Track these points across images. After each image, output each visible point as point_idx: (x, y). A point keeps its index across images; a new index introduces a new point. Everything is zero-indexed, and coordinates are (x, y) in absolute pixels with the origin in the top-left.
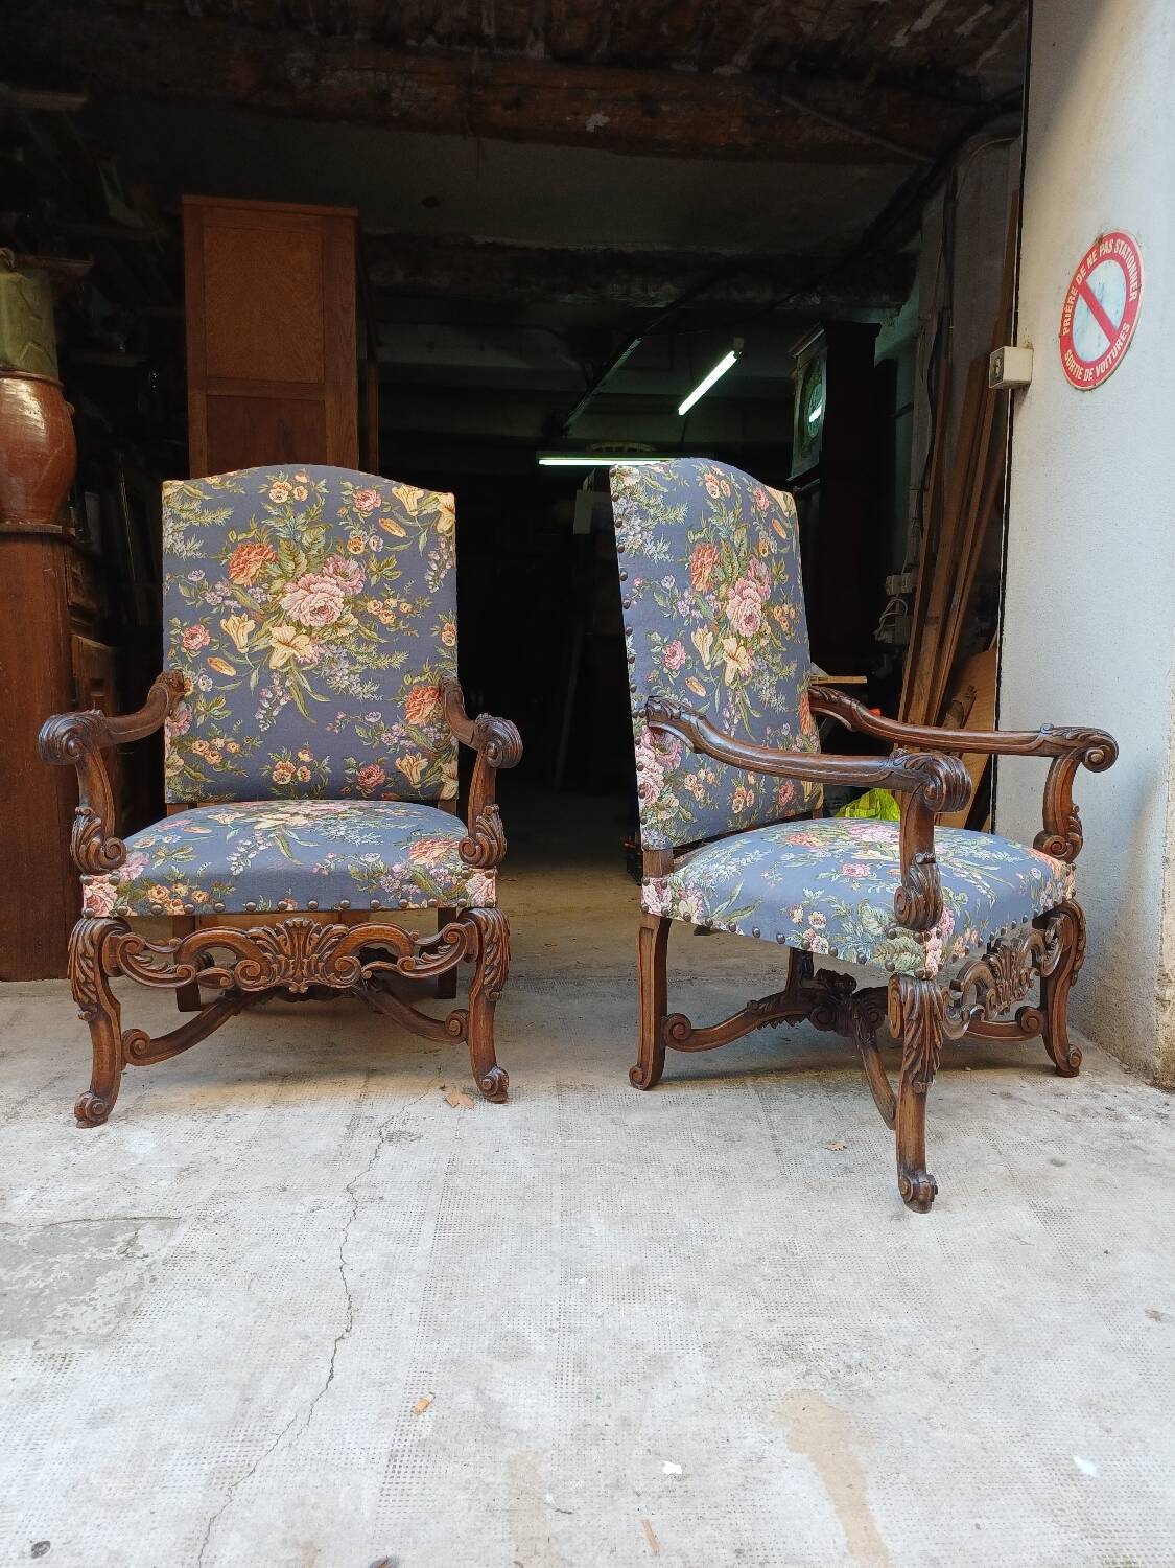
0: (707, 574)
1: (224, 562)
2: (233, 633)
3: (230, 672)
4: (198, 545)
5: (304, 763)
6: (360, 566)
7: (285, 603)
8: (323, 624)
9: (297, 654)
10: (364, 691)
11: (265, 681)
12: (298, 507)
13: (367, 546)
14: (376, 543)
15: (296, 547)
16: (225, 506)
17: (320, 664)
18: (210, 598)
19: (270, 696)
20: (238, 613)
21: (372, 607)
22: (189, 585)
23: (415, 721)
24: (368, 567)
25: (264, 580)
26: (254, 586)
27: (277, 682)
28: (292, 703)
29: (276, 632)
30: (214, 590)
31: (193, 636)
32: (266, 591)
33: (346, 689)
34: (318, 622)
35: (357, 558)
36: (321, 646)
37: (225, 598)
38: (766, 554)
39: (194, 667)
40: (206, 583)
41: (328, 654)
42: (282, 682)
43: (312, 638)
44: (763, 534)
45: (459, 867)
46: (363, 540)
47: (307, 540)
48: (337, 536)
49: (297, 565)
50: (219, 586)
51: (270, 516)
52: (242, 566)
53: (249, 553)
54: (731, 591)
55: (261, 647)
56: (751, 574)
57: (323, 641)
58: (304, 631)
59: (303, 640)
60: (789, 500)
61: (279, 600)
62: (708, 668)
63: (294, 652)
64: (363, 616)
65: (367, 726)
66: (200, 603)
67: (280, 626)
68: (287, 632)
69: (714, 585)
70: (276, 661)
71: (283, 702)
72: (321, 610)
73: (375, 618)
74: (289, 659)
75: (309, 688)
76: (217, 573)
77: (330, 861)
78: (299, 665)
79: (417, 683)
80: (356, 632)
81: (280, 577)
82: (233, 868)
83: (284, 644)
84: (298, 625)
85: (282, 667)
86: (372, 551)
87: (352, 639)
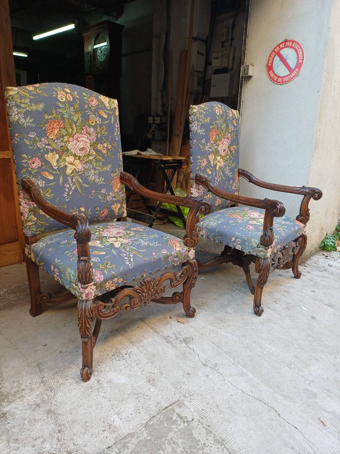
0: (214, 138)
1: (44, 128)
2: (51, 161)
3: (51, 178)
4: (31, 121)
5: (82, 212)
6: (94, 130)
7: (69, 146)
8: (83, 155)
9: (76, 168)
10: (99, 181)
11: (65, 181)
12: (71, 104)
13: (96, 122)
14: (98, 120)
15: (72, 122)
16: (41, 102)
17: (84, 171)
18: (39, 144)
19: (68, 186)
20: (52, 151)
21: (99, 147)
22: (29, 139)
23: (116, 191)
24: (97, 131)
25: (61, 137)
26: (57, 139)
27: (70, 180)
28: (76, 188)
29: (67, 159)
30: (41, 141)
31: (34, 163)
32: (62, 141)
33: (94, 181)
34: (82, 154)
35: (93, 127)
36: (84, 164)
37: (46, 145)
38: (230, 131)
39: (35, 176)
40: (37, 138)
41: (87, 167)
42: (72, 180)
43: (81, 161)
44: (230, 125)
45: (186, 248)
46: (95, 120)
47: (75, 119)
48: (86, 118)
49: (73, 130)
50: (43, 139)
51: (59, 108)
52: (51, 130)
53: (54, 124)
54: (220, 143)
55: (62, 166)
56: (226, 137)
57: (84, 162)
58: (77, 158)
59: (77, 161)
60: (238, 113)
61: (67, 145)
62: (212, 165)
63: (75, 167)
64: (97, 151)
65: (102, 194)
66: (35, 147)
67: (68, 156)
68: (71, 159)
69: (216, 141)
70: (69, 171)
71: (73, 188)
72: (82, 149)
73: (100, 151)
74: (73, 170)
75: (82, 182)
76: (42, 134)
77: (155, 256)
78: (77, 172)
79: (115, 176)
80: (95, 157)
81: (66, 135)
82: (130, 267)
83: (71, 164)
84: (75, 156)
85: (71, 174)
86: (98, 124)
87: (94, 160)
